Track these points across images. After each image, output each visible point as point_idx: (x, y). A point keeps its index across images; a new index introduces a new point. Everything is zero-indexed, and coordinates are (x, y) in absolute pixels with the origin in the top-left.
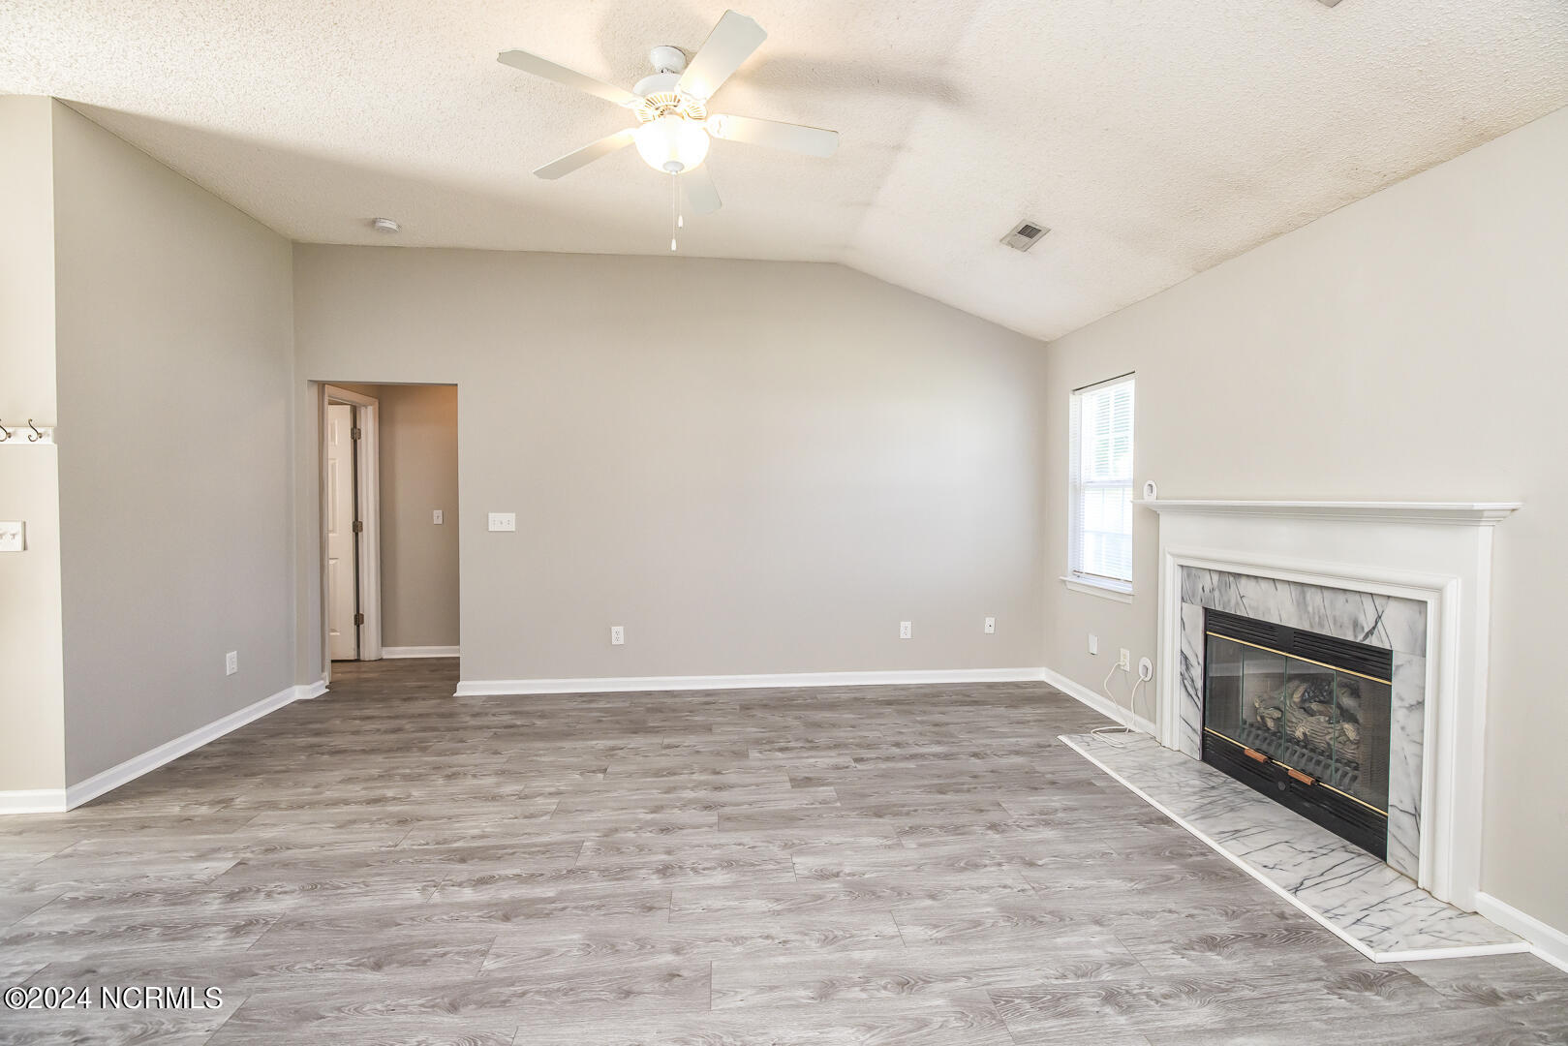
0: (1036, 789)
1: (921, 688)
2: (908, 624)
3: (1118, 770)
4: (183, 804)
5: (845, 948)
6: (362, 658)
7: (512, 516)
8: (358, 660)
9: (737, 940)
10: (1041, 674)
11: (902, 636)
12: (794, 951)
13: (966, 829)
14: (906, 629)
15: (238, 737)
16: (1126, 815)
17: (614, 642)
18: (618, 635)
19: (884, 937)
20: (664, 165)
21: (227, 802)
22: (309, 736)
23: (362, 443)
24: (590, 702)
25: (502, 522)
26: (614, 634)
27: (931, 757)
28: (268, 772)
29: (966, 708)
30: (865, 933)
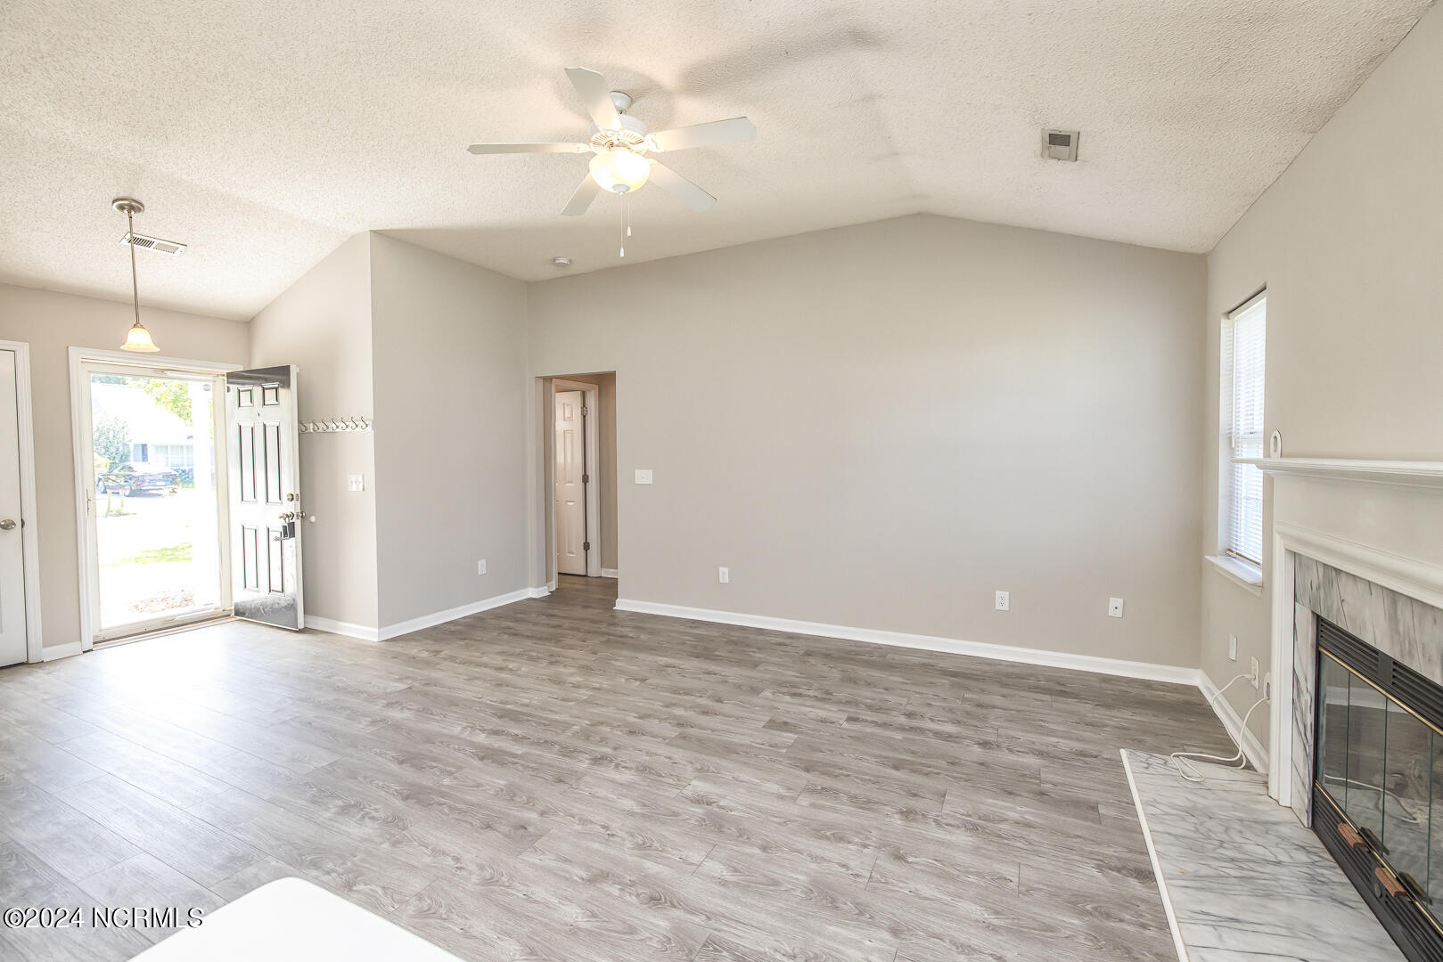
0: (1010, 793)
1: (1013, 666)
2: (1006, 594)
3: (1145, 803)
4: (421, 649)
6: (589, 575)
7: (650, 472)
8: (586, 576)
9: (584, 821)
10: (1195, 678)
11: (998, 607)
12: (611, 843)
13: (876, 807)
14: (1002, 600)
15: (480, 615)
16: (1091, 853)
17: (721, 581)
18: (724, 574)
20: (614, 187)
21: (437, 652)
22: (511, 622)
23: (588, 418)
24: (695, 628)
25: (644, 477)
26: (721, 573)
27: (930, 735)
28: (470, 639)
29: (1040, 696)
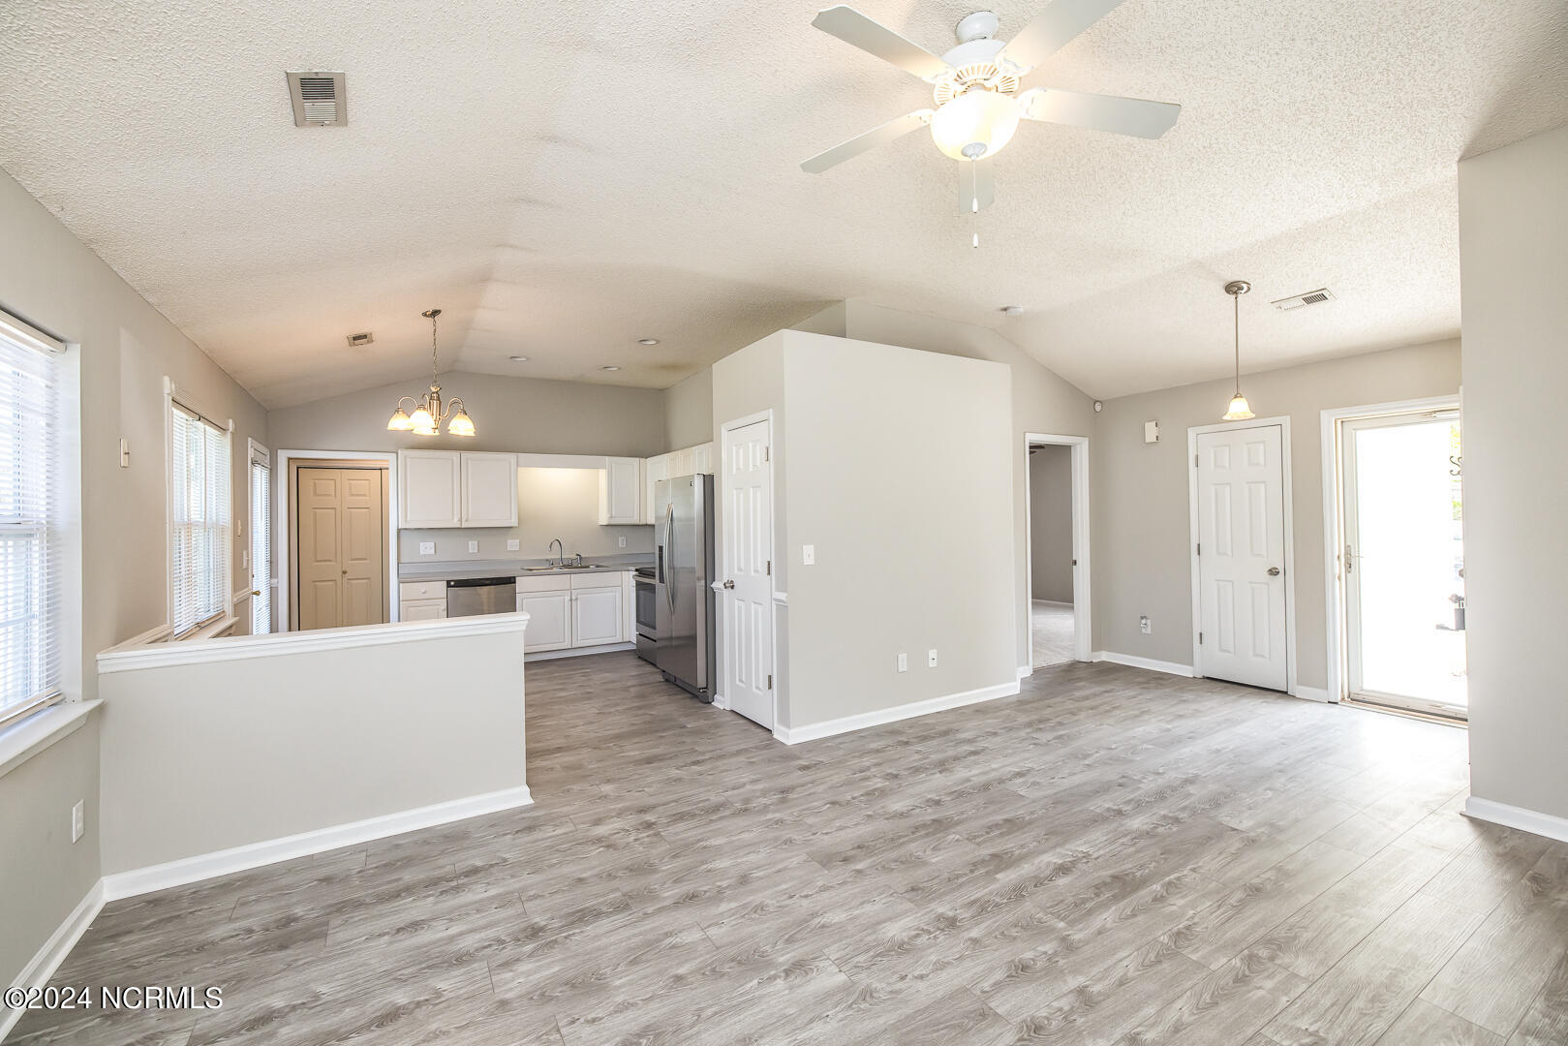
5: (744, 906)
19: (717, 924)
30: (734, 923)
